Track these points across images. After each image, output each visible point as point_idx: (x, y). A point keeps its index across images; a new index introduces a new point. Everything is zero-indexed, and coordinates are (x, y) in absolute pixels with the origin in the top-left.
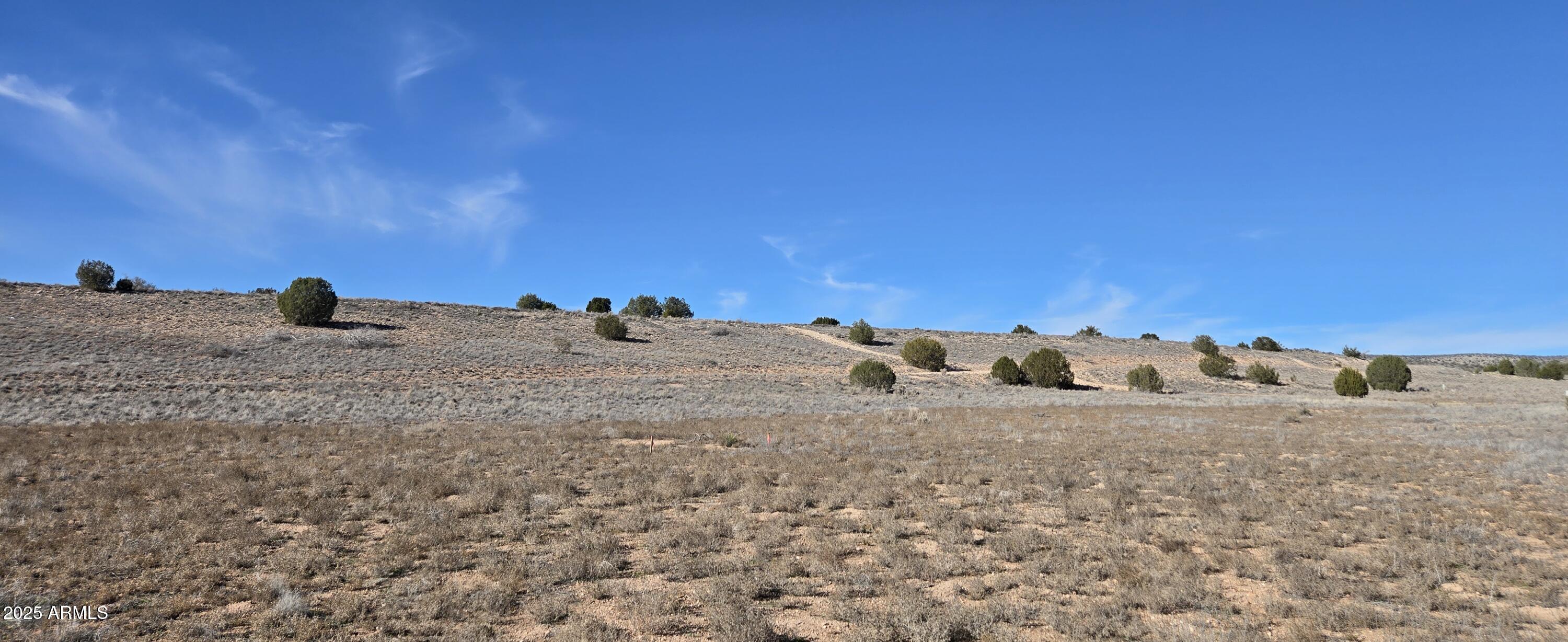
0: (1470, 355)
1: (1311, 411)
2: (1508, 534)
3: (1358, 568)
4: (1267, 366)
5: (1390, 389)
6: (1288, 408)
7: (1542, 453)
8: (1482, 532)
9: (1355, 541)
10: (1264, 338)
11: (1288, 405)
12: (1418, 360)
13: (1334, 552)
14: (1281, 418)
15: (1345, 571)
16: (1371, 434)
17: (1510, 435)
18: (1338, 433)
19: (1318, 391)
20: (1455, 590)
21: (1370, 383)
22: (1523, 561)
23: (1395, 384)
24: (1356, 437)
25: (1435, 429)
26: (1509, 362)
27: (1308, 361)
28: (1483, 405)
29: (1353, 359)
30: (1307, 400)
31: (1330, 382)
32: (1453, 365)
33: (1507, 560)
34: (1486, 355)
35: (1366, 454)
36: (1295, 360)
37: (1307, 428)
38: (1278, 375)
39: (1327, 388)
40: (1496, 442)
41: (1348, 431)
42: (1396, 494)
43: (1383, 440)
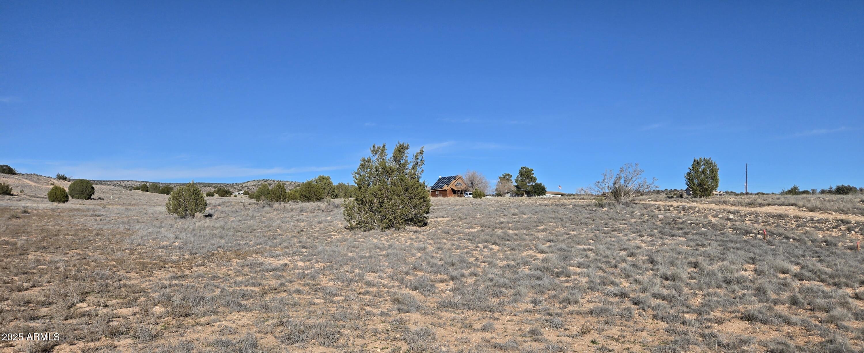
0: (128, 181)
1: (30, 211)
2: (122, 273)
3: (29, 302)
4: (4, 183)
5: (82, 199)
6: (15, 209)
7: (151, 230)
8: (107, 273)
9: (32, 287)
10: (4, 166)
11: (16, 208)
12: (101, 183)
13: (16, 295)
14: (7, 215)
15: (19, 305)
16: (64, 223)
17: (138, 222)
18: (43, 223)
19: (37, 199)
20: (84, 307)
21: (70, 195)
22: (125, 285)
23: (85, 195)
24: (54, 226)
25: (101, 220)
26: (146, 185)
27: (33, 181)
28: (129, 207)
29: (62, 181)
30: (29, 204)
31: (45, 194)
32: (119, 186)
33: (116, 286)
34: (136, 181)
35: (56, 235)
36: (24, 180)
37: (24, 222)
38: (11, 189)
39: (43, 198)
40: (130, 226)
41: (50, 222)
42: (67, 257)
43: (70, 227)
